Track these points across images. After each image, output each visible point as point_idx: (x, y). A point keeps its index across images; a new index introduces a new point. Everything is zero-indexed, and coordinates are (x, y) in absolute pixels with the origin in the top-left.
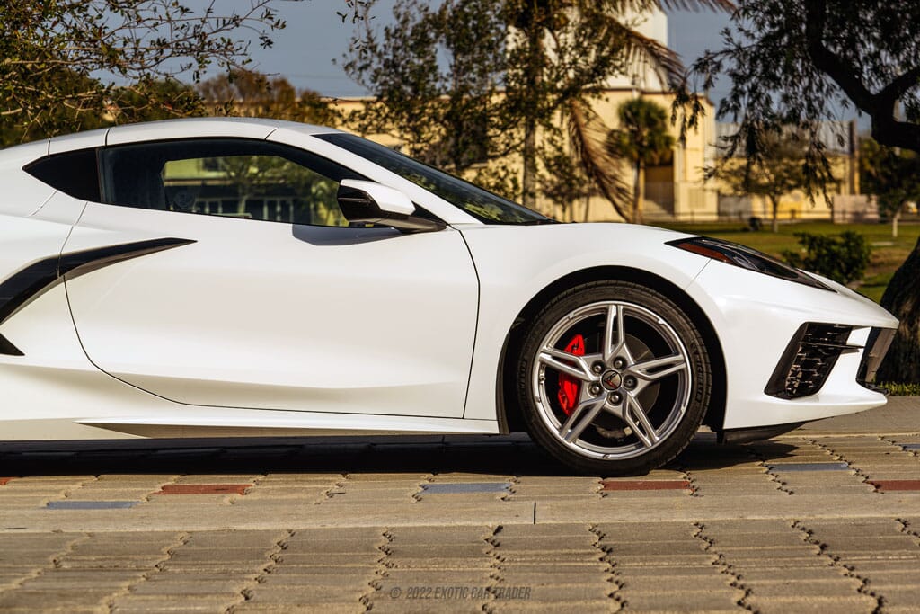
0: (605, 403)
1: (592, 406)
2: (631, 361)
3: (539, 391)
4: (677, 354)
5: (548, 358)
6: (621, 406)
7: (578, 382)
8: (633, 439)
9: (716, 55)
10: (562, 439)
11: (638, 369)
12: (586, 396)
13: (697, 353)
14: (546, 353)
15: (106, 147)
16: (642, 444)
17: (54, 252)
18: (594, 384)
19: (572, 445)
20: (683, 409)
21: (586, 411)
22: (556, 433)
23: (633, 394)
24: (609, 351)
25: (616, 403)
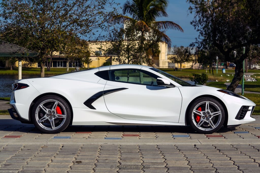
0: (205, 120)
1: (203, 121)
2: (210, 112)
3: (193, 118)
4: (219, 111)
5: (195, 112)
6: (208, 121)
7: (200, 116)
8: (210, 127)
9: (194, 43)
10: (197, 127)
11: (211, 114)
12: (202, 119)
13: (223, 111)
14: (194, 111)
15: (110, 70)
16: (212, 128)
17: (102, 90)
18: (203, 117)
19: (199, 128)
20: (220, 122)
21: (202, 122)
22: (196, 126)
23: (210, 118)
24: (206, 111)
25: (207, 120)
